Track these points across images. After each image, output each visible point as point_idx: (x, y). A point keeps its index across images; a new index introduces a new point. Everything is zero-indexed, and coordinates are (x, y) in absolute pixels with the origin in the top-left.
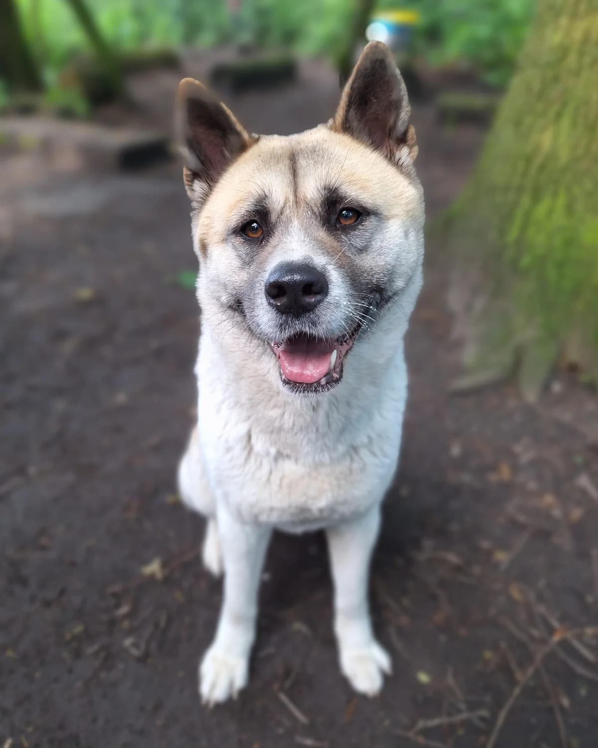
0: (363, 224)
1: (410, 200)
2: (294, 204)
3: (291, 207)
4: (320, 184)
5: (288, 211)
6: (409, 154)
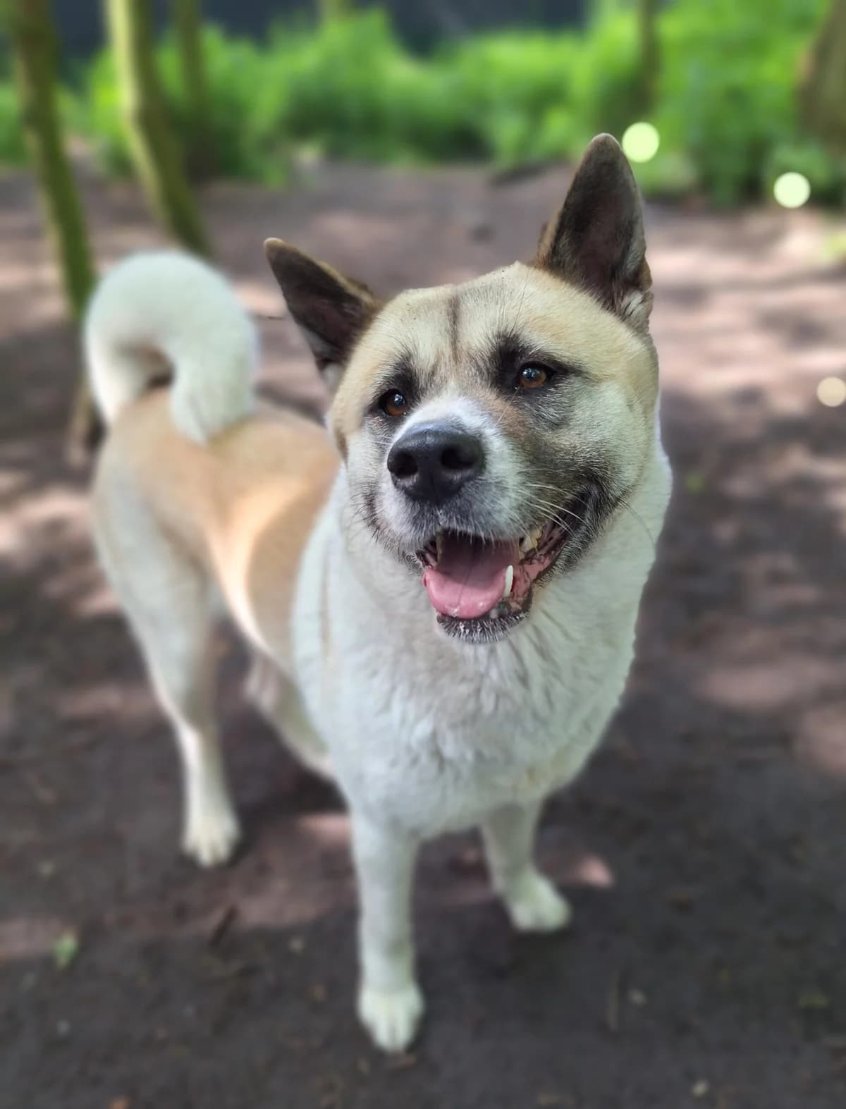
0: (556, 385)
1: (634, 358)
2: (452, 359)
3: (448, 363)
4: (491, 332)
5: (443, 370)
6: (643, 301)
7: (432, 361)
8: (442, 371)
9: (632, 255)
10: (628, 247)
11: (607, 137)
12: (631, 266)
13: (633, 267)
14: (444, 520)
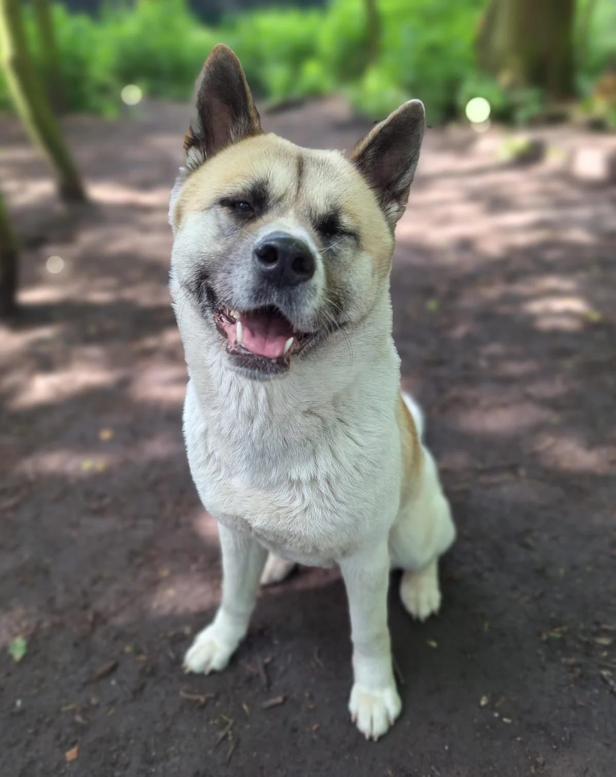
2: (295, 197)
3: (291, 198)
6: (398, 211)
7: (282, 192)
8: (287, 201)
9: (403, 181)
10: (404, 173)
11: (420, 104)
12: (400, 187)
13: (402, 188)
14: (274, 299)
